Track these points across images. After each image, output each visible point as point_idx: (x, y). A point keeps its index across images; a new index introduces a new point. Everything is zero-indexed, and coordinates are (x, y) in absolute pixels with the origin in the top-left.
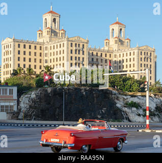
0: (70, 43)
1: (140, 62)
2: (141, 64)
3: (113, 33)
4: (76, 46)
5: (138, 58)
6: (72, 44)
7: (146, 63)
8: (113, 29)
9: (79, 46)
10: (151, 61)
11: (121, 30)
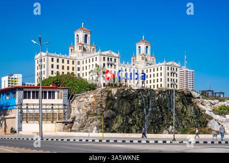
0: (102, 57)
1: (167, 77)
2: (168, 79)
3: (140, 50)
4: (108, 60)
5: (165, 73)
6: (104, 58)
7: (172, 78)
8: (139, 47)
9: (111, 60)
10: (177, 76)
11: (147, 47)
